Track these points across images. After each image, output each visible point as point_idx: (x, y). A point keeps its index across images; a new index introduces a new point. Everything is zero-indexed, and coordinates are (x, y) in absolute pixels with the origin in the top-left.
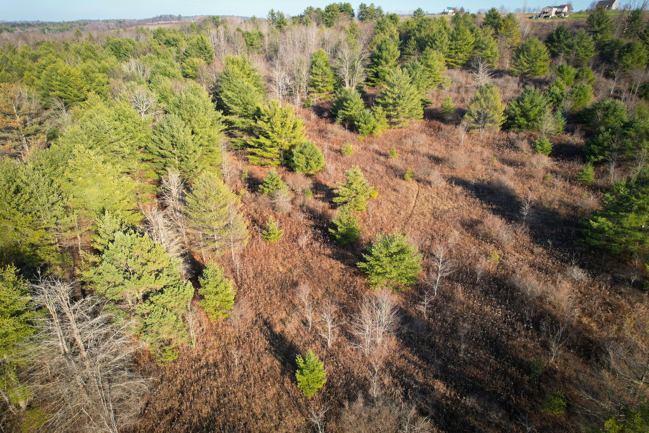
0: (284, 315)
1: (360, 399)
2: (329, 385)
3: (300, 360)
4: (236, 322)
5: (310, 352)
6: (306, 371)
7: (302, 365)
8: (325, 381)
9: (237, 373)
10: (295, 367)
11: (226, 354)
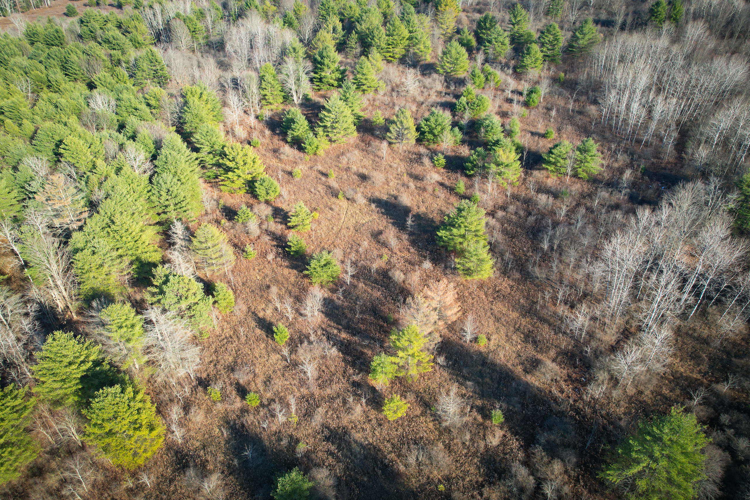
0: (263, 306)
1: (306, 343)
2: (291, 339)
3: (275, 329)
4: (238, 313)
5: (280, 324)
6: (278, 333)
7: (276, 331)
8: (288, 337)
9: (243, 339)
10: (273, 332)
11: (235, 331)
